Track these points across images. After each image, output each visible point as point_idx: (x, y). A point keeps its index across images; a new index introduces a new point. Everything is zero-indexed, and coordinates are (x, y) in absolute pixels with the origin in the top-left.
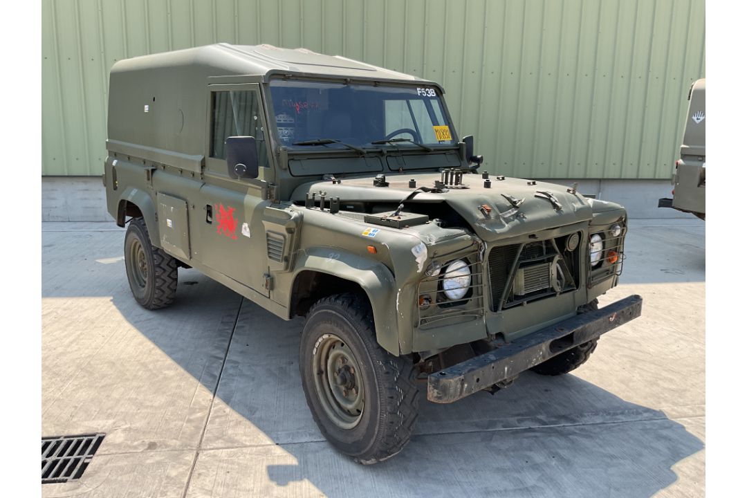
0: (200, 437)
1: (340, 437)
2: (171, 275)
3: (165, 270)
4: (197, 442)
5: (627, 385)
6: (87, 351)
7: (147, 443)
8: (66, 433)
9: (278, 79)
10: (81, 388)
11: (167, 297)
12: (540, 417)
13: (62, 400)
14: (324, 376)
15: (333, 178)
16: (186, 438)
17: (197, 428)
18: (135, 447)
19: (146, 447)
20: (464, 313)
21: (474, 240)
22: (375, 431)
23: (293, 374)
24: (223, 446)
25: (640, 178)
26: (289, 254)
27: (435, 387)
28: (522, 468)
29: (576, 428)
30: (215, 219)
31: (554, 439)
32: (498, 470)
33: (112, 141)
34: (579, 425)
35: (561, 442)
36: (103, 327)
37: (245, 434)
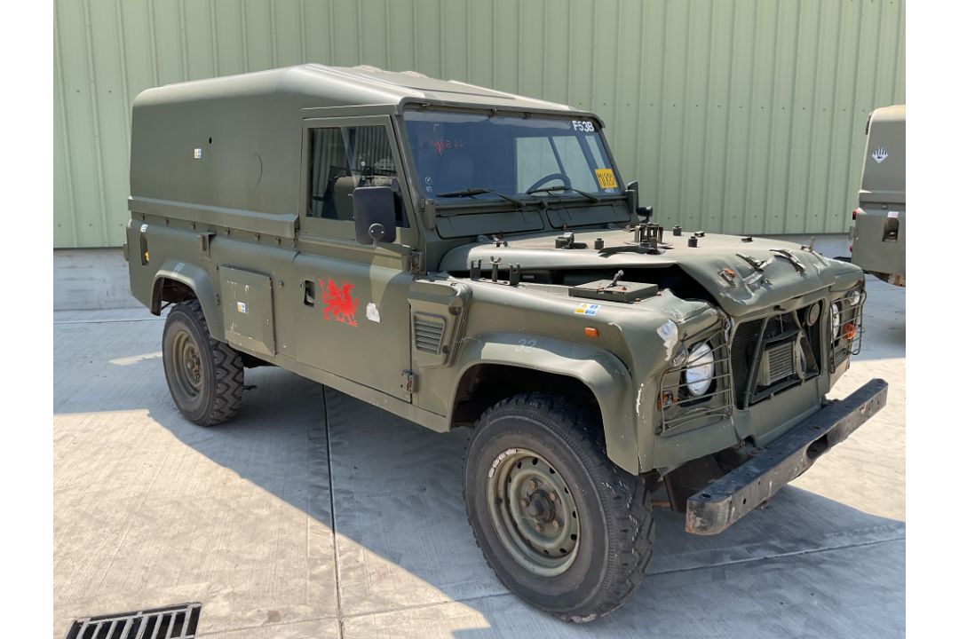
0: (336, 600)
1: (539, 588)
2: (237, 378)
3: (228, 372)
4: (335, 607)
5: (863, 495)
6: (134, 488)
7: (265, 613)
8: (144, 606)
9: (413, 109)
10: (145, 540)
11: (230, 408)
12: (772, 543)
13: (123, 558)
14: (503, 506)
15: (496, 239)
16: (317, 602)
17: (327, 586)
18: (250, 620)
19: (266, 619)
20: (708, 414)
21: (719, 315)
22: (599, 577)
23: (430, 503)
24: (372, 609)
25: (787, 232)
26: (451, 342)
27: (698, 515)
28: (779, 612)
29: (824, 555)
30: (319, 299)
31: (801, 569)
32: (750, 616)
33: (138, 198)
34: (825, 550)
35: (813, 574)
36: (146, 453)
37: (397, 591)
